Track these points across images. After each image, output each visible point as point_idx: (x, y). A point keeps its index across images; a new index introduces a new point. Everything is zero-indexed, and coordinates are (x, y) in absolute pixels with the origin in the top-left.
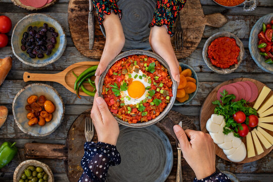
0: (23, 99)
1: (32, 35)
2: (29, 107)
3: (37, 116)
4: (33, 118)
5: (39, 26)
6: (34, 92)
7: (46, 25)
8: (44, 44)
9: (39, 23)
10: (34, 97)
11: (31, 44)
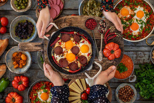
0: (10, 55)
1: (20, 27)
2: (14, 59)
3: (18, 63)
4: (16, 64)
5: (23, 22)
6: (16, 51)
7: (27, 21)
8: (27, 31)
9: (23, 20)
10: (16, 53)
11: (20, 32)
